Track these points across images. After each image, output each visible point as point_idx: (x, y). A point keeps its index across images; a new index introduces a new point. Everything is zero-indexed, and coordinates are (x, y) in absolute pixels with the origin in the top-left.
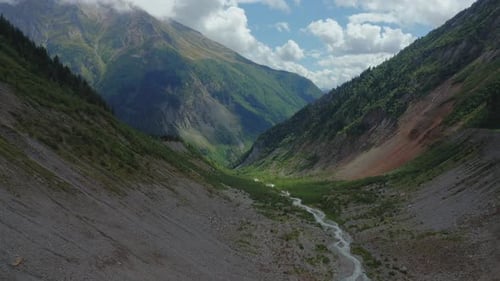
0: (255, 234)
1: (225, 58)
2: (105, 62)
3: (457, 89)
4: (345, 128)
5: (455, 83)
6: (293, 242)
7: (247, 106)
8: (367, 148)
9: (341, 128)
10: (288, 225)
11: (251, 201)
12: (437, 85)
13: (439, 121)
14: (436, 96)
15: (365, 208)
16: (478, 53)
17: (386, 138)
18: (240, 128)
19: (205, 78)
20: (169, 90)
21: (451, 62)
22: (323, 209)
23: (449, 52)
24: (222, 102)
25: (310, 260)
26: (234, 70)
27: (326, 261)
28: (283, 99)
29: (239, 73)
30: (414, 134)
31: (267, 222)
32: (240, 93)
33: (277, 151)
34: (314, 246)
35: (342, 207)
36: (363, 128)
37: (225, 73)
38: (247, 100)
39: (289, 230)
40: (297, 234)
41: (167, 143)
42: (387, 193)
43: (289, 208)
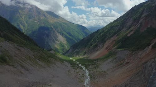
0: (71, 72)
1: (61, 21)
2: (27, 23)
3: (117, 38)
4: (92, 45)
5: (117, 36)
6: (78, 74)
7: (68, 35)
8: (97, 51)
9: (91, 45)
10: (77, 70)
11: (70, 65)
12: (113, 36)
13: (112, 45)
14: (112, 39)
15: (93, 66)
16: (122, 29)
17: (101, 48)
18: (66, 42)
19: (56, 28)
20: (46, 32)
21: (116, 30)
22: (85, 66)
23: (116, 28)
24: (61, 35)
25: (81, 77)
26: (64, 25)
27: (84, 77)
28: (78, 33)
29: (65, 25)
30: (107, 48)
31: (74, 70)
32: (66, 32)
33: (76, 50)
34: (82, 74)
35: (89, 66)
36: (96, 46)
37: (61, 26)
38: (68, 33)
39: (78, 71)
40: (79, 72)
41: (50, 52)
42: (98, 63)
43: (78, 67)
